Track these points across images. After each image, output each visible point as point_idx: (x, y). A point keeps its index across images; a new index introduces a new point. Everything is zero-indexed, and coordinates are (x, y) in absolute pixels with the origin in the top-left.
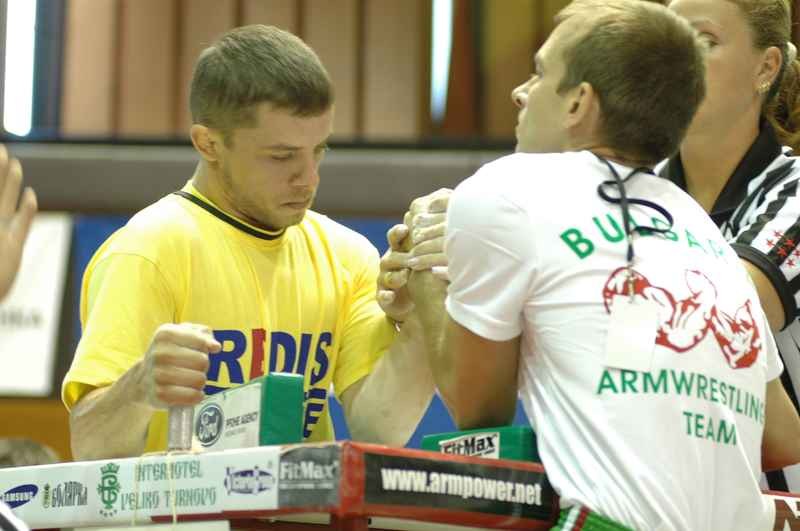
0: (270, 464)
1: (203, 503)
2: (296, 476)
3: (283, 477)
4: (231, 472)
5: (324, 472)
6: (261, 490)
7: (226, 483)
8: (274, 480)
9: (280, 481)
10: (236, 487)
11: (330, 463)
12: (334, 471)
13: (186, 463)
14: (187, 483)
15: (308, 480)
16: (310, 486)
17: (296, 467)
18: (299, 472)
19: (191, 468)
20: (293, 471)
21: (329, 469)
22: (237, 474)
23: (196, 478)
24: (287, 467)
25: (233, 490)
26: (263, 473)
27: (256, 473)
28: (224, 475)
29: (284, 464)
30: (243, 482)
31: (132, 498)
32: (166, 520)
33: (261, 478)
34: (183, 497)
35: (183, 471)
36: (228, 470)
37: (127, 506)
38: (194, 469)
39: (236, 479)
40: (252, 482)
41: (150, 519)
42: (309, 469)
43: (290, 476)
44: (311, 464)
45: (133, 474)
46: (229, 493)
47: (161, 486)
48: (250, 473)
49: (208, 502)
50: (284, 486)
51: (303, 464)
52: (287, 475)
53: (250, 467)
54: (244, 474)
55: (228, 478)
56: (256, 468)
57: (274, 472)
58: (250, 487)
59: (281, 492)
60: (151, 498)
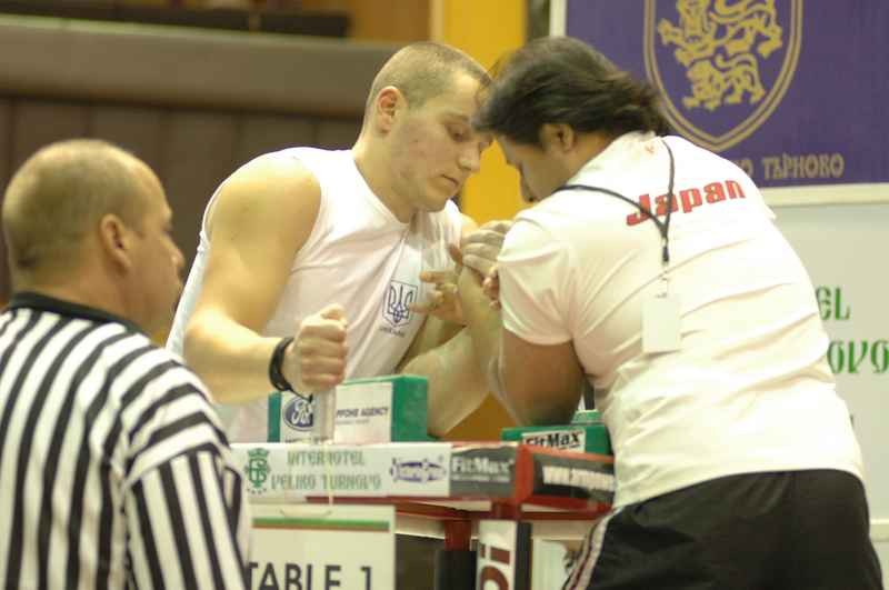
0: (441, 458)
1: (366, 487)
2: (469, 470)
3: (455, 469)
4: (398, 462)
5: (500, 468)
6: (431, 479)
7: (391, 472)
8: (445, 472)
9: (452, 473)
10: (403, 475)
11: (506, 460)
12: (511, 467)
13: (346, 453)
14: (348, 469)
15: (482, 474)
16: (485, 479)
17: (469, 462)
18: (473, 466)
19: (352, 457)
20: (466, 466)
21: (505, 466)
22: (404, 465)
23: (358, 467)
24: (459, 462)
25: (399, 477)
26: (432, 466)
27: (425, 465)
28: (390, 464)
29: (456, 460)
30: (411, 472)
31: (285, 480)
32: (322, 500)
33: (431, 470)
34: (341, 480)
35: (343, 459)
36: (394, 462)
37: (279, 486)
38: (356, 458)
39: (402, 470)
40: (422, 473)
41: (305, 500)
42: (483, 465)
43: (463, 469)
44: (485, 461)
45: (285, 458)
46: (395, 480)
47: (318, 470)
48: (420, 464)
49: (371, 487)
50: (456, 478)
51: (477, 461)
52: (459, 468)
53: (419, 460)
54: (412, 465)
55: (395, 469)
56: (426, 460)
57: (446, 464)
58: (418, 476)
59: (453, 483)
60: (307, 480)
